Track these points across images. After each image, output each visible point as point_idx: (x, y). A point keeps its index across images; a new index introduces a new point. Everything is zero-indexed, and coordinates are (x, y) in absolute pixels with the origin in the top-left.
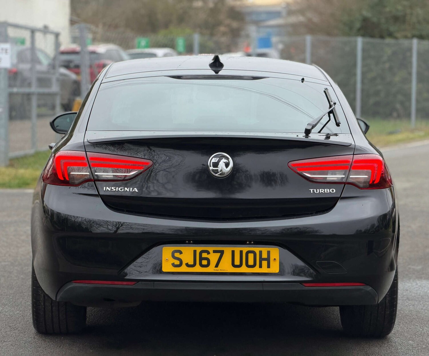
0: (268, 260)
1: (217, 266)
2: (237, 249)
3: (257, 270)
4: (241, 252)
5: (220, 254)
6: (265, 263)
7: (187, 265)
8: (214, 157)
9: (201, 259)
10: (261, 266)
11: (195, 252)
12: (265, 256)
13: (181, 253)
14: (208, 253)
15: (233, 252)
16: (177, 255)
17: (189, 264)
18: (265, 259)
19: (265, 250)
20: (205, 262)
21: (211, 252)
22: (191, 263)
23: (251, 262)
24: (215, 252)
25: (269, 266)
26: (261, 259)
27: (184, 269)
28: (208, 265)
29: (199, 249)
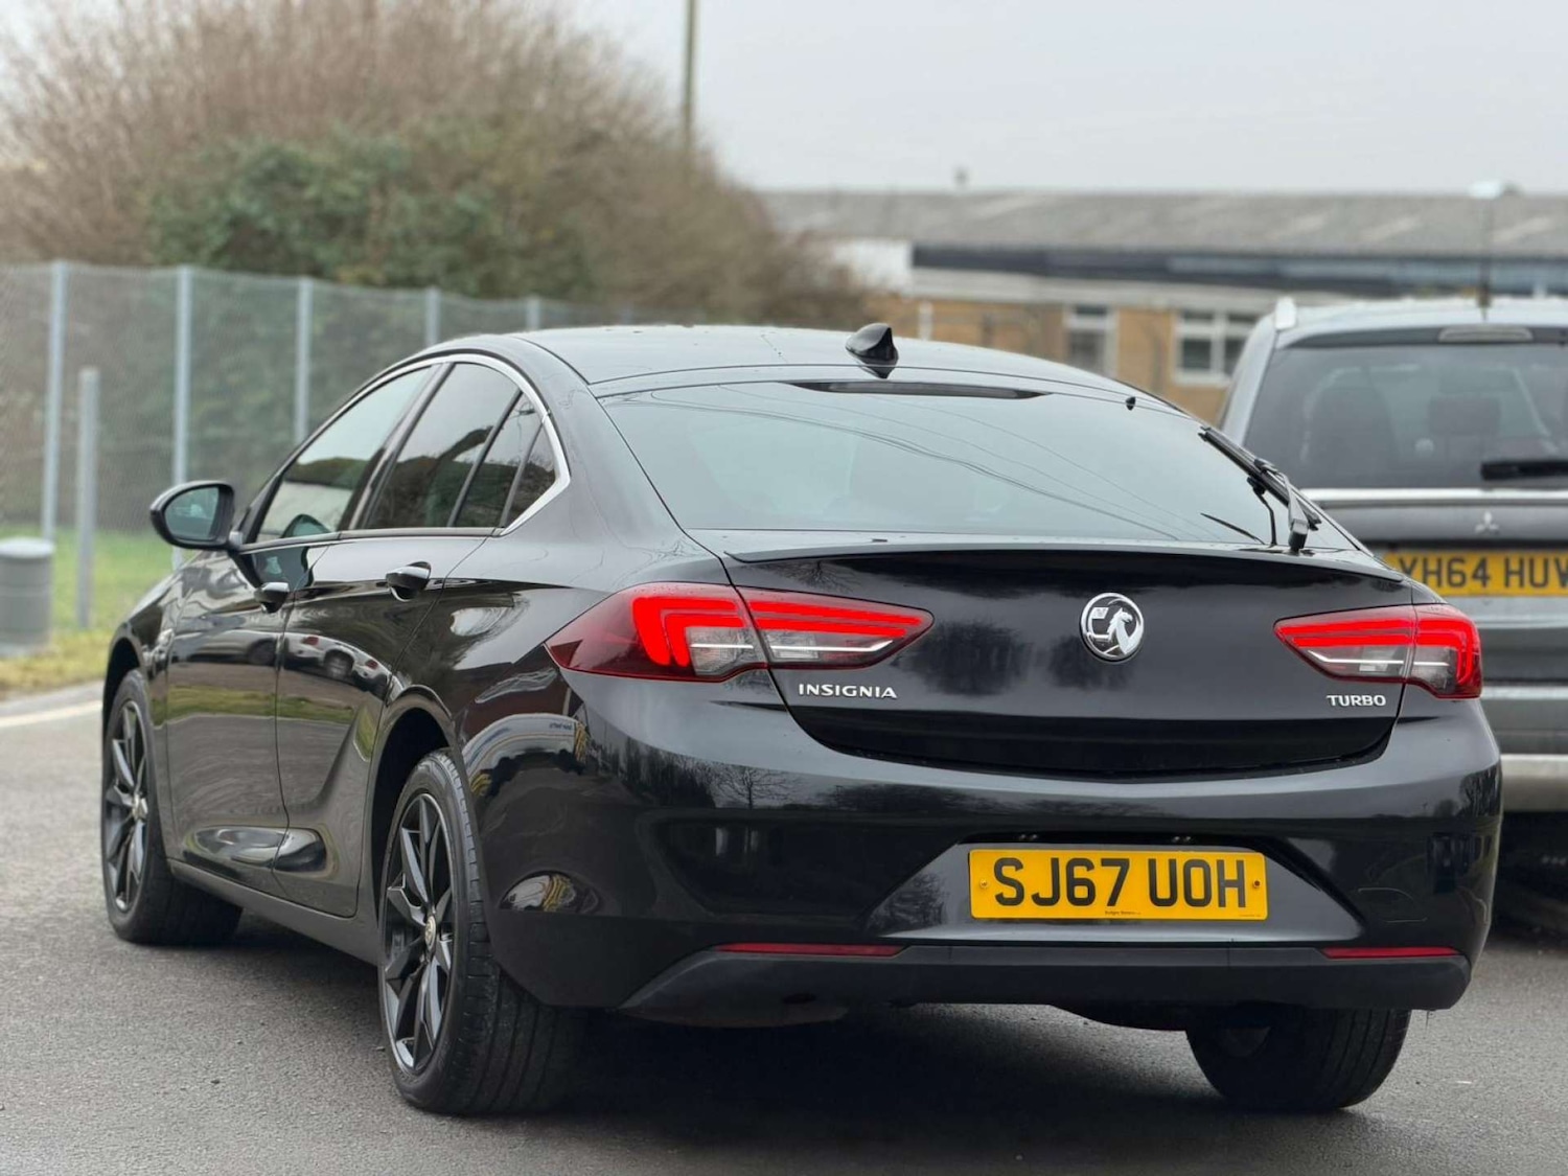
0: (1239, 883)
1: (1112, 901)
2: (1162, 856)
3: (1212, 912)
4: (1172, 863)
5: (1119, 868)
6: (1231, 894)
7: (1037, 899)
8: (1097, 605)
9: (1073, 883)
10: (1222, 903)
11: (1055, 863)
12: (1231, 874)
13: (1018, 865)
14: (1089, 866)
15: (1152, 864)
16: (1008, 871)
17: (1041, 896)
18: (1231, 884)
19: (1230, 858)
20: (1081, 892)
21: (1096, 862)
22: (1047, 893)
23: (1198, 893)
24: (1106, 862)
25: (1242, 903)
26: (1224, 884)
27: (1028, 909)
28: (1089, 900)
29: (1065, 854)
